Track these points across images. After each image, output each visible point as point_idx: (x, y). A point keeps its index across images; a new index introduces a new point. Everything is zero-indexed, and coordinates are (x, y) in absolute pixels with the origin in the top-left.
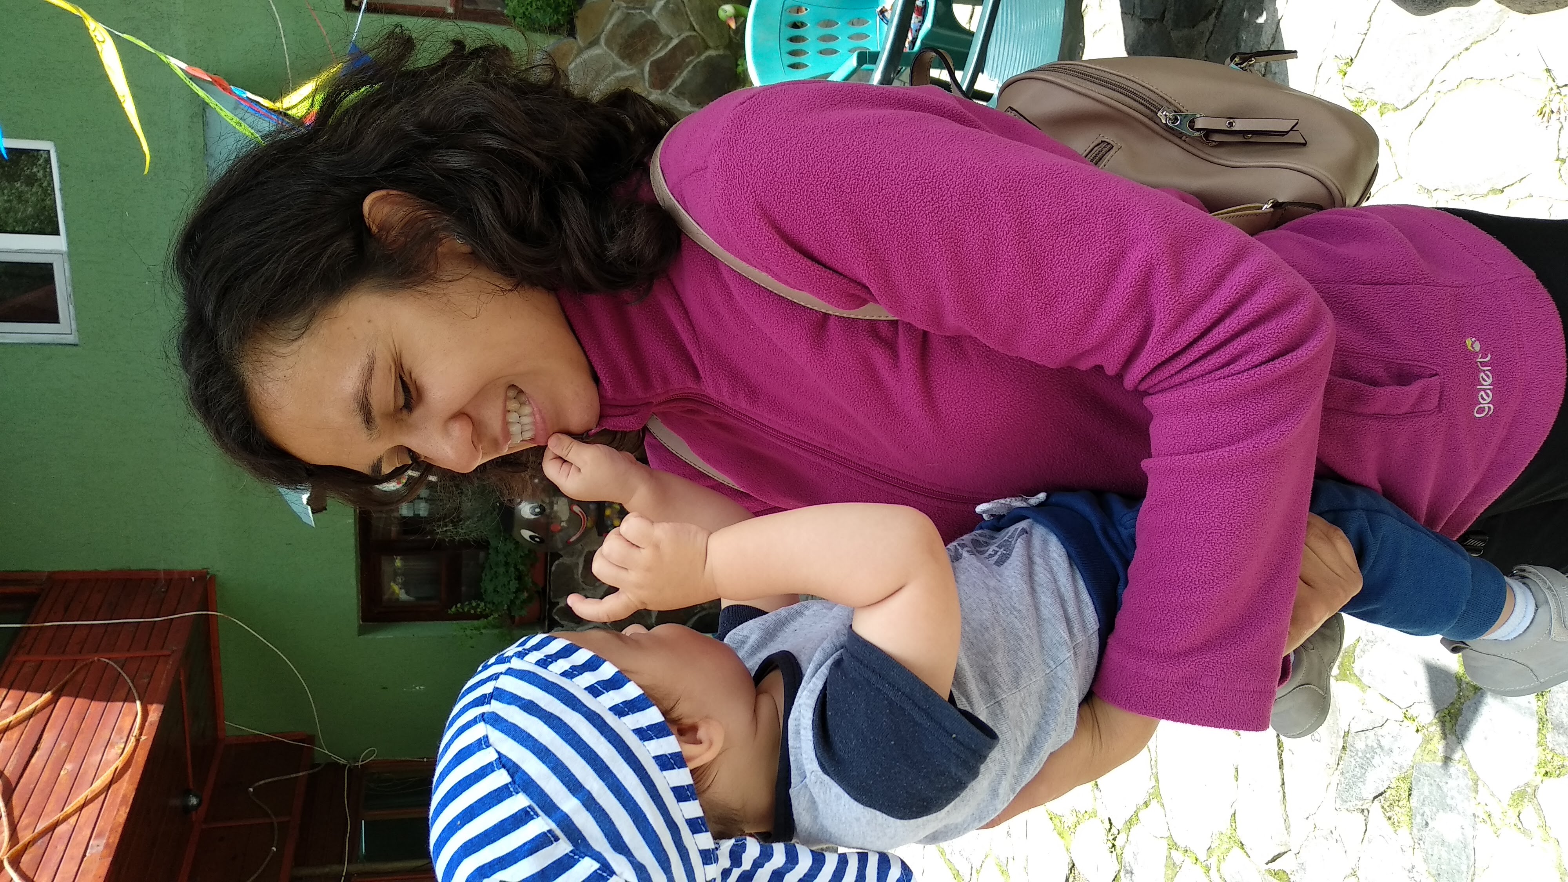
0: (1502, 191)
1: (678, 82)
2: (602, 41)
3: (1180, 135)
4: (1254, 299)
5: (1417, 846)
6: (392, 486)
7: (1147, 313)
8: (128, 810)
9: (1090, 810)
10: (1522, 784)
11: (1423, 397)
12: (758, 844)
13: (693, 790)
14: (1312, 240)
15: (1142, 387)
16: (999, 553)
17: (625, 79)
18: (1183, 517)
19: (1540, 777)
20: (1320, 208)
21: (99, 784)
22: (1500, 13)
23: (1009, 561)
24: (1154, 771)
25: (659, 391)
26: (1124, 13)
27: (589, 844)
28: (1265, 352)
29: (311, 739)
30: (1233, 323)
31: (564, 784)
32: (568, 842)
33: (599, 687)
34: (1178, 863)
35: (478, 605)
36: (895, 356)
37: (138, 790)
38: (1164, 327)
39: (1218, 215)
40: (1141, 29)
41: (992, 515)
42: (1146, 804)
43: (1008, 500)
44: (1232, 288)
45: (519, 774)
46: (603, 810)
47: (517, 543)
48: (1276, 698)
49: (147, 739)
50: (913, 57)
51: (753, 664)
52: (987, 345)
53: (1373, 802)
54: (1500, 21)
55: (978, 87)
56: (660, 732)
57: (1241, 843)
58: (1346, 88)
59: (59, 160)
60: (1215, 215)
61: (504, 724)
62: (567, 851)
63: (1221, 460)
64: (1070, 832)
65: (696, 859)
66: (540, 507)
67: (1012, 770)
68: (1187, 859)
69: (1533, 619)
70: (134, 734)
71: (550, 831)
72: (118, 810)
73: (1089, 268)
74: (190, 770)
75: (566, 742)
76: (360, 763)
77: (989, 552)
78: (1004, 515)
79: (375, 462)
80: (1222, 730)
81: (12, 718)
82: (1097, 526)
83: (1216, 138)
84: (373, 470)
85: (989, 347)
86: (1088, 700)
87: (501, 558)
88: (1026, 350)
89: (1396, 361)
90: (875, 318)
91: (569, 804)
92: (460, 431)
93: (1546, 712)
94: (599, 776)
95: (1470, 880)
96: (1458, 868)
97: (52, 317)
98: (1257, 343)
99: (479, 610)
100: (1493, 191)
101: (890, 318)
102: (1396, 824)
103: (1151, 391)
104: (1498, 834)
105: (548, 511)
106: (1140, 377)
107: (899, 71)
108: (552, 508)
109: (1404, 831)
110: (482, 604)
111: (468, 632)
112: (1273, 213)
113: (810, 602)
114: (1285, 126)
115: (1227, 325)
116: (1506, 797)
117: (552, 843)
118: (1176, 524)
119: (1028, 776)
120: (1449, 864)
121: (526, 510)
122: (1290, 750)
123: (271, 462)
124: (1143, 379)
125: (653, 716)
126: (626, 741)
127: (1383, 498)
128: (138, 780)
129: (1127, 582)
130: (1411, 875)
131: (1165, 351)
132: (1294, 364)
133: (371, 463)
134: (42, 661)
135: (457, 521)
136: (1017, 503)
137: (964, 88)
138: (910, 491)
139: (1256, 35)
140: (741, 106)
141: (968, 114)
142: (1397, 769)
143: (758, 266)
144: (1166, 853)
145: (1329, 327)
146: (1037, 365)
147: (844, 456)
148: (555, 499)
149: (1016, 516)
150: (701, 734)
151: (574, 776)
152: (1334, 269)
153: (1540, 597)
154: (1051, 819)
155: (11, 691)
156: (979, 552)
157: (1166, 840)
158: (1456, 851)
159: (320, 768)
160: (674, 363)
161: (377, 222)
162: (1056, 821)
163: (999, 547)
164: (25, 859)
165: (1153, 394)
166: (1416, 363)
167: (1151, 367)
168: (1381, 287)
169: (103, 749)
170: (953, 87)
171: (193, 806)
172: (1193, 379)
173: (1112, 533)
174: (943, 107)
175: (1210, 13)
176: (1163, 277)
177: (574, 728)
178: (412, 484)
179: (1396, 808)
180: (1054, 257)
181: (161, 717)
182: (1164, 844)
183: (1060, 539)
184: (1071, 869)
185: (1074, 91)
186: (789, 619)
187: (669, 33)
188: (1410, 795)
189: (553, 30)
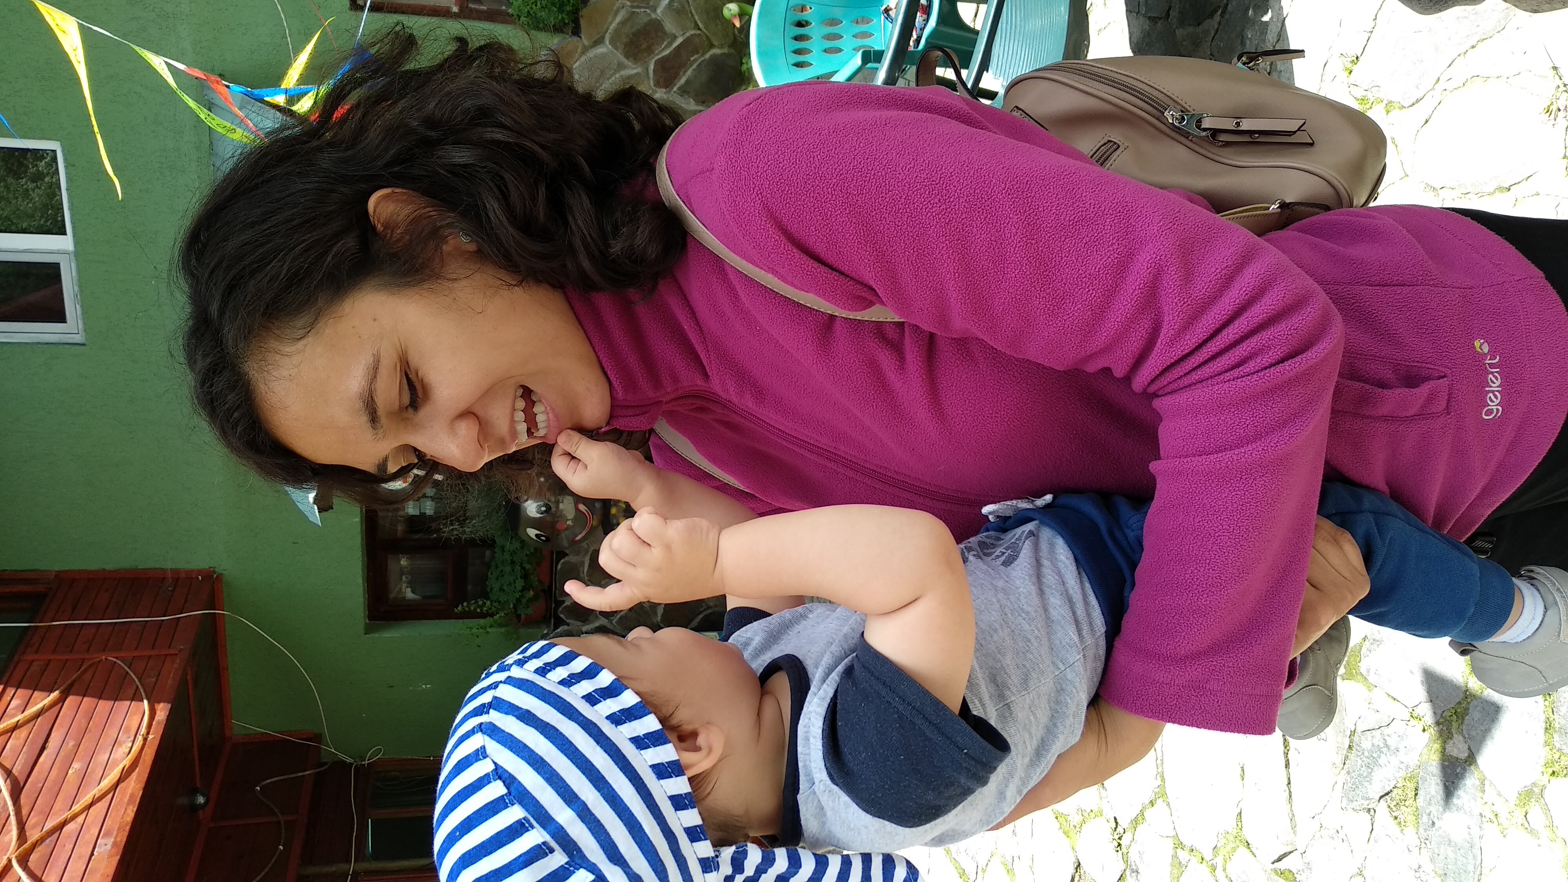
0: (1509, 190)
1: (683, 81)
2: (607, 42)
3: (1187, 135)
4: (1264, 300)
5: (1423, 845)
6: (397, 485)
7: (1155, 315)
8: (135, 809)
9: (1095, 809)
10: (1529, 784)
11: (1431, 398)
12: (759, 850)
13: (691, 799)
14: (1320, 240)
15: (1151, 390)
16: (1006, 554)
17: (630, 77)
18: (1191, 519)
19: (1547, 776)
20: (1327, 208)
21: (107, 783)
22: (1506, 11)
23: (1015, 563)
24: (1160, 770)
25: (669, 390)
26: (1129, 11)
27: (585, 856)
28: (1275, 354)
29: (318, 738)
30: (1243, 324)
31: (559, 795)
32: (564, 853)
33: (596, 696)
34: (1184, 862)
35: (485, 603)
36: (902, 358)
37: (145, 789)
38: (1173, 329)
39: (1225, 215)
40: (1146, 27)
41: (998, 517)
42: (1152, 803)
43: (1014, 502)
44: (1241, 289)
45: (515, 785)
46: (599, 821)
47: (523, 541)
48: (1283, 698)
49: (154, 738)
50: (918, 56)
51: (759, 665)
52: (994, 346)
53: (1379, 802)
54: (1507, 18)
55: (983, 85)
56: (657, 740)
57: (1247, 842)
58: (1351, 86)
59: (65, 160)
60: (1222, 216)
61: (501, 735)
62: (562, 863)
63: (1229, 463)
64: (1075, 831)
65: (695, 868)
66: (546, 505)
67: (1020, 773)
68: (1193, 858)
69: (1542, 622)
70: (142, 733)
71: (544, 843)
72: (126, 809)
73: (1097, 270)
74: (197, 769)
75: (562, 752)
76: (367, 762)
77: (996, 554)
78: (1010, 517)
79: (381, 460)
80: (1228, 733)
81: (20, 717)
82: (1103, 528)
83: (1223, 137)
84: (379, 469)
85: (996, 349)
86: (1094, 702)
87: (507, 556)
88: (1033, 352)
89: (1404, 363)
90: (881, 320)
91: (564, 816)
92: (467, 430)
93: (1553, 712)
94: (594, 786)
95: (1476, 879)
96: (1465, 868)
97: (60, 317)
98: (1266, 345)
99: (485, 609)
100: (1500, 189)
101: (896, 320)
102: (1403, 823)
103: (1160, 393)
104: (1505, 833)
105: (553, 509)
106: (1149, 379)
107: (904, 69)
108: (558, 507)
109: (1410, 831)
110: (488, 603)
111: (475, 630)
112: (1280, 214)
113: (816, 604)
114: (1292, 126)
115: (1236, 326)
116: (1513, 797)
117: (547, 855)
118: (1183, 526)
119: (1035, 778)
120: (1456, 864)
121: (532, 508)
122: (1296, 749)
123: (277, 461)
124: (1152, 381)
125: (650, 724)
126: (622, 751)
127: (1391, 501)
128: (145, 779)
129: (1133, 585)
130: (1417, 875)
131: (1174, 353)
132: (1304, 367)
133: (377, 462)
134: (50, 660)
135: (463, 520)
136: (1023, 505)
137: (969, 86)
138: (915, 494)
139: (1262, 33)
140: (747, 107)
141: (975, 115)
142: (1404, 768)
143: (764, 268)
144: (1172, 852)
145: (1338, 328)
146: (1044, 367)
147: (849, 458)
148: (560, 498)
149: (1022, 518)
150: (701, 740)
151: (569, 786)
152: (1342, 271)
153: (1550, 599)
154: (1057, 818)
155: (19, 690)
156: (985, 554)
157: (1172, 839)
158: (1462, 851)
159: (327, 767)
160: (683, 362)
161: (382, 221)
162: (1061, 820)
163: (1007, 549)
164: (33, 857)
165: (1163, 395)
166: (1424, 365)
167: (1160, 369)
168: (1390, 289)
169: (111, 748)
170: (959, 86)
171: (200, 804)
172: (1203, 381)
173: (1118, 534)
174: (949, 108)
175: (1216, 11)
176: (1171, 278)
177: (570, 738)
178: (418, 482)
179: (1403, 808)
180: (1062, 258)
181: (168, 716)
182: (1170, 843)
183: (1067, 542)
184: (1077, 868)
185: (1081, 90)
186: (793, 622)
187: (674, 31)
188: (1416, 794)
189: (558, 29)
